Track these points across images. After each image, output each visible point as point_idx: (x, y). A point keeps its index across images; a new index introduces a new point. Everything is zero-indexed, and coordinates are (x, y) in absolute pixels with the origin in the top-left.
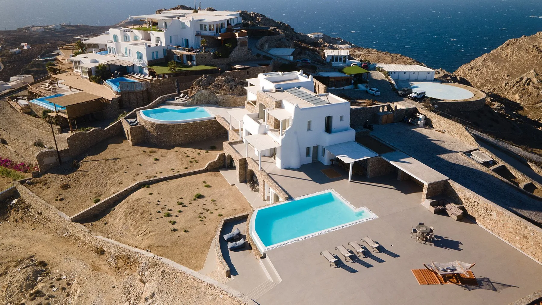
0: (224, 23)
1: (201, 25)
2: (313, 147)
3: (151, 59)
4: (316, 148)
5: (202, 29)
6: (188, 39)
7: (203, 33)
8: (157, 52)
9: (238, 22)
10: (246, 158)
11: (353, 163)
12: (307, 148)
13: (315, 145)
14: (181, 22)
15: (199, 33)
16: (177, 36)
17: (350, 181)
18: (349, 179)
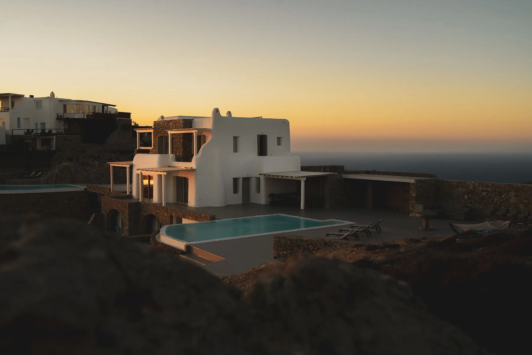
1: (65, 106)
2: (243, 178)
4: (248, 180)
5: (65, 111)
6: (44, 123)
7: (69, 115)
10: (139, 203)
11: (305, 179)
12: (234, 178)
13: (245, 176)
14: (35, 101)
15: (61, 116)
16: (28, 119)
17: (303, 210)
18: (302, 207)
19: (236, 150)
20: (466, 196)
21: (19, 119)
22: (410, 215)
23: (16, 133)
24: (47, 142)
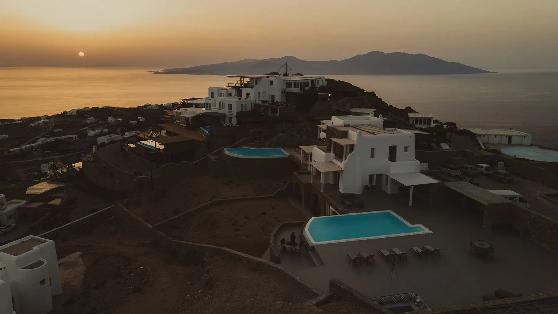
0: (308, 83)
1: (287, 83)
2: (376, 175)
3: (240, 110)
4: (380, 176)
5: (287, 87)
6: (274, 95)
7: (289, 90)
8: (246, 105)
9: (323, 84)
10: (310, 184)
11: (413, 187)
12: (370, 175)
13: (378, 173)
14: (269, 80)
15: (284, 90)
16: (265, 92)
17: (410, 206)
18: (410, 204)
19: (372, 156)
20: (529, 222)
21: (259, 93)
22: (483, 226)
23: (257, 102)
24: (274, 111)
